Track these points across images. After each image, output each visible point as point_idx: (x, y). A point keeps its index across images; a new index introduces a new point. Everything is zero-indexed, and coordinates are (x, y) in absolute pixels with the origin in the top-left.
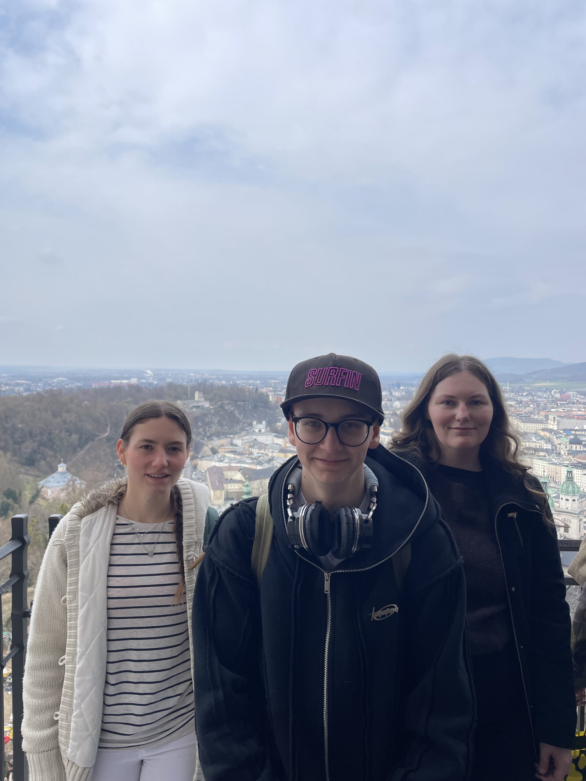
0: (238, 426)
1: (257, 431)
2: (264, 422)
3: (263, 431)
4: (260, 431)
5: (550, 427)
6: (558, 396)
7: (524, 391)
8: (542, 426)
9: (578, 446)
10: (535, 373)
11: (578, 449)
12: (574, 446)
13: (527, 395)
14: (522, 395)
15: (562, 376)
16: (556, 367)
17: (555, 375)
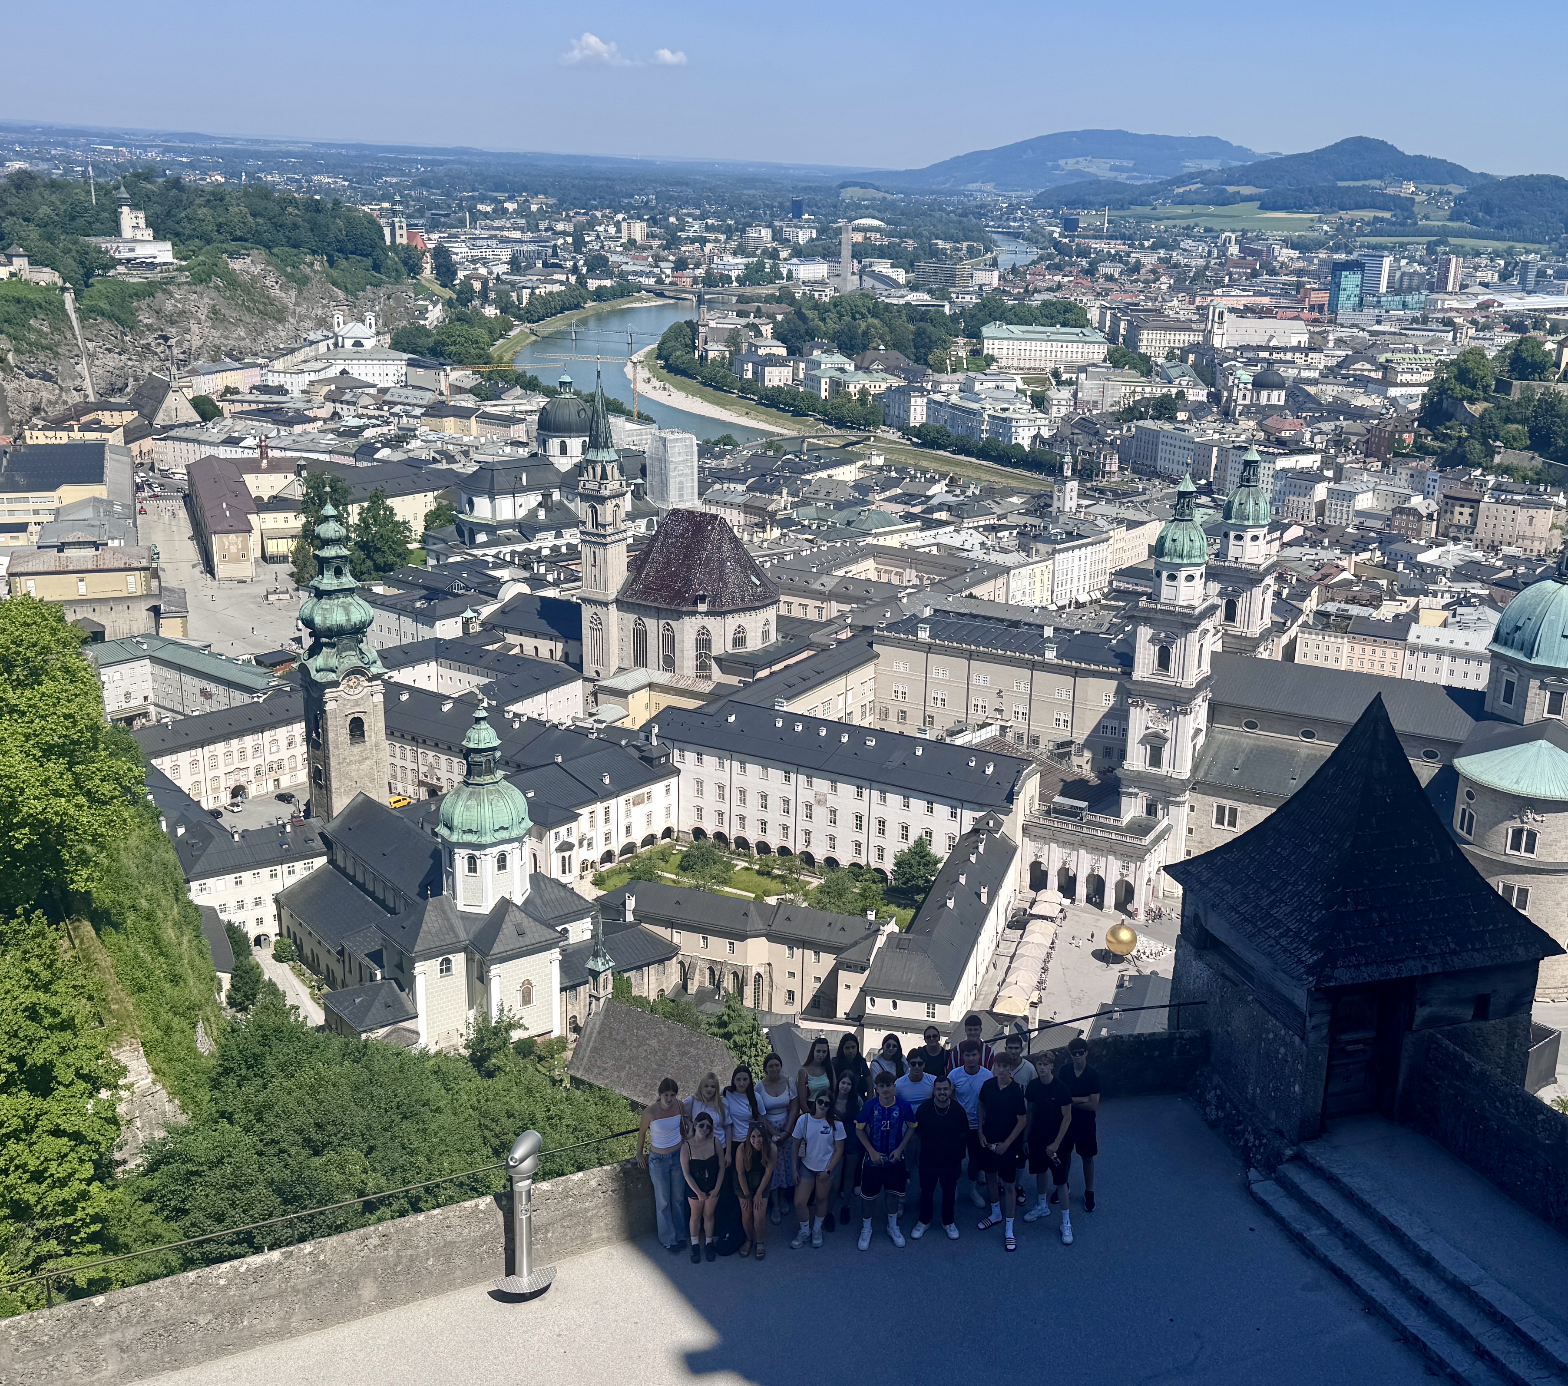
0: (281, 329)
1: (349, 343)
2: (370, 317)
3: (369, 344)
4: (358, 344)
6: (1233, 250)
7: (1147, 233)
8: (1186, 336)
9: (1275, 393)
10: (1180, 181)
11: (1274, 401)
12: (1264, 394)
14: (1142, 246)
15: (1247, 190)
16: (1235, 164)
17: (1231, 189)
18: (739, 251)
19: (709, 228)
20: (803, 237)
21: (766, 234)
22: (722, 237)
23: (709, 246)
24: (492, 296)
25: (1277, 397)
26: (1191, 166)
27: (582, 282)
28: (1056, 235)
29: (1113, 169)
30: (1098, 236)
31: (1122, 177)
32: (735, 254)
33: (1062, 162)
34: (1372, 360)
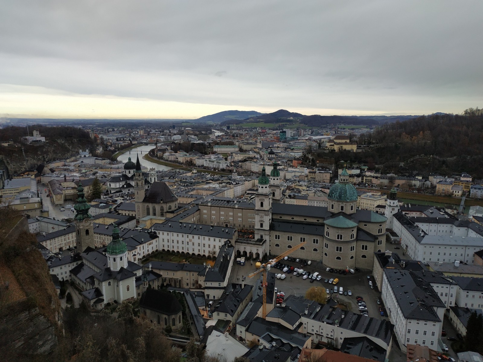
0: (68, 154)
1: (83, 156)
2: (87, 151)
3: (87, 156)
4: (85, 156)
5: (258, 146)
6: (260, 131)
7: (243, 129)
8: (254, 146)
9: (273, 155)
10: (248, 119)
11: (273, 157)
12: (271, 155)
13: (245, 131)
15: (261, 120)
16: (258, 115)
17: (258, 120)
18: (163, 135)
19: (156, 131)
20: (175, 132)
21: (168, 131)
22: (159, 133)
23: (156, 134)
24: (113, 145)
25: (273, 156)
26: (250, 116)
27: (131, 142)
28: (226, 130)
29: (235, 117)
30: (234, 129)
31: (237, 119)
32: (162, 136)
33: (225, 116)
34: (290, 148)
